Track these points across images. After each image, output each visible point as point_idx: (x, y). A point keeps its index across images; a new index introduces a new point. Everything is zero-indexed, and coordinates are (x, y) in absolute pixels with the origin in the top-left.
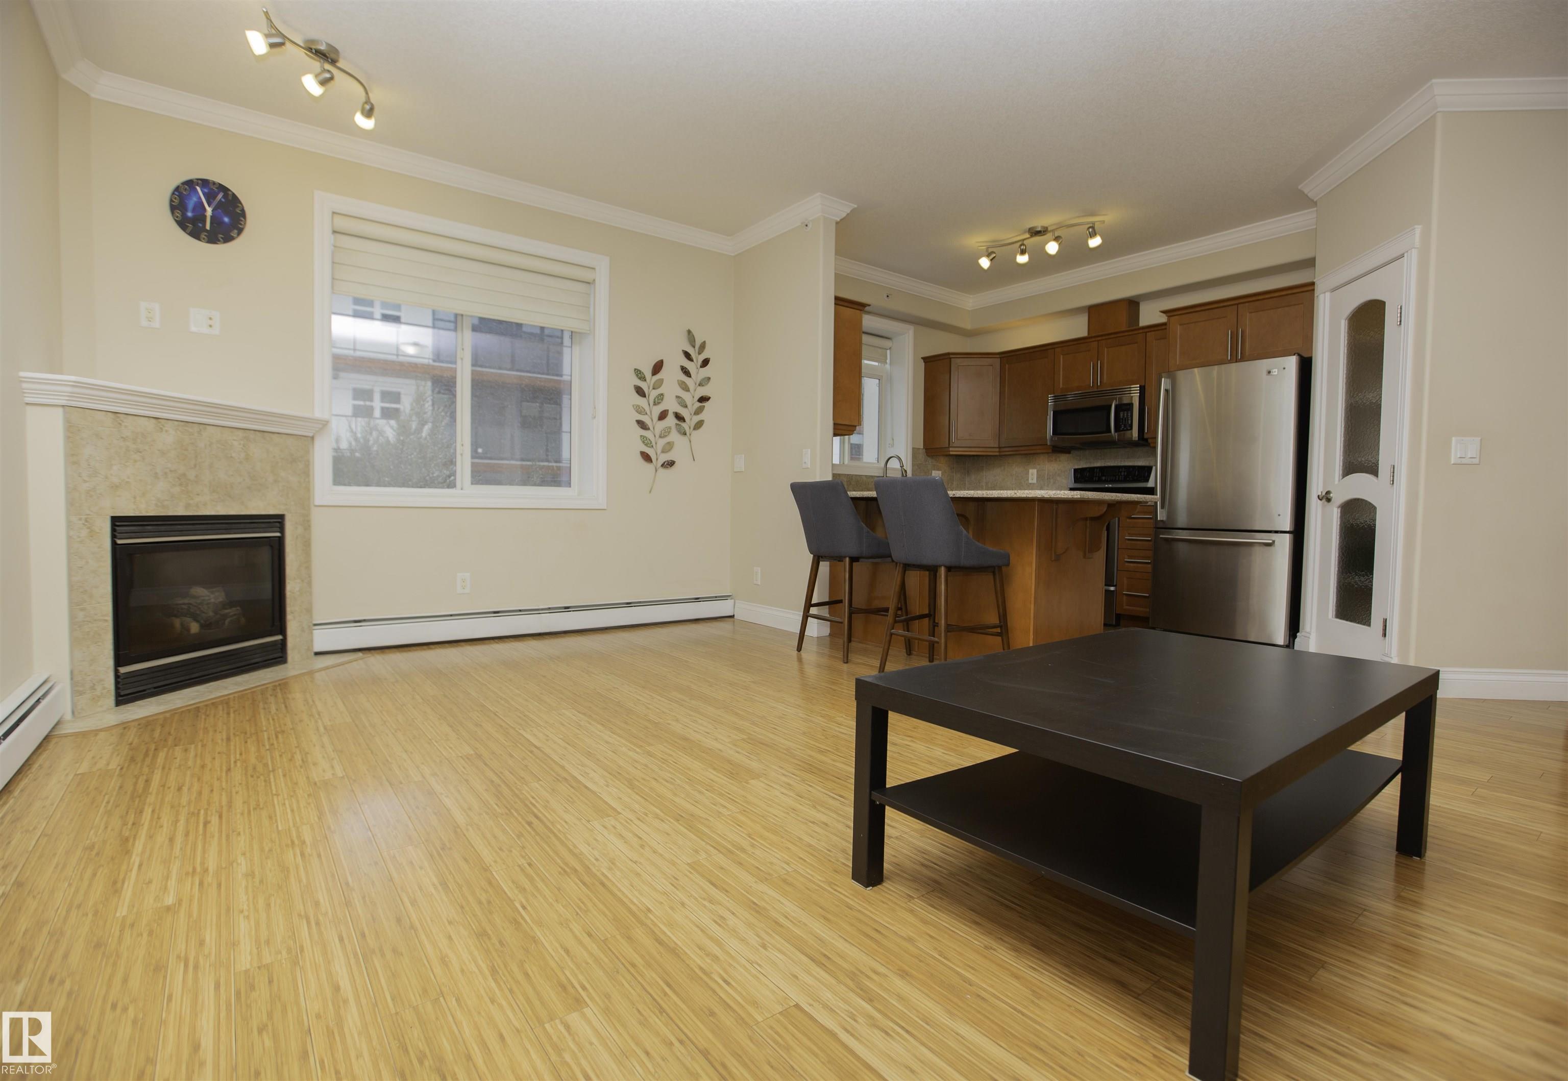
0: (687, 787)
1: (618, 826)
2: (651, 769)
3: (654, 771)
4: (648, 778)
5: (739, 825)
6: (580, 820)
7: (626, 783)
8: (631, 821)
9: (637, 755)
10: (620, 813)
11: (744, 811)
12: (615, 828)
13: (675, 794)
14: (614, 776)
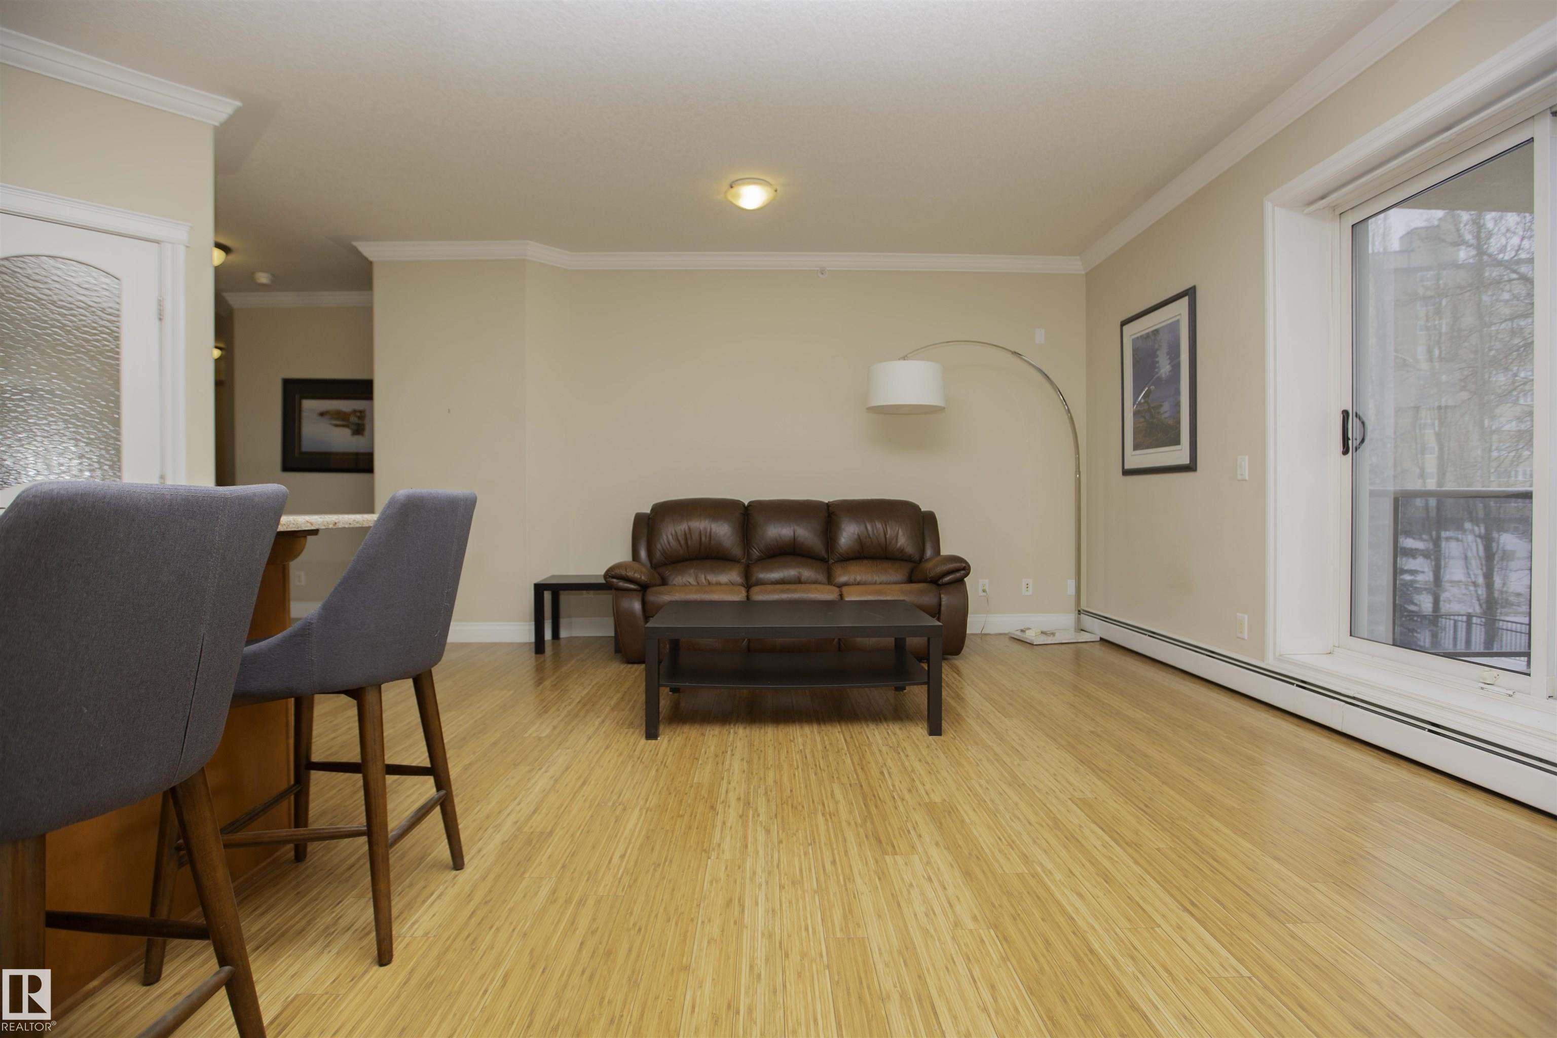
0: (1002, 808)
1: (1071, 790)
2: (1030, 836)
3: (1028, 834)
4: (1037, 826)
5: (980, 772)
6: (1103, 801)
7: (1061, 826)
8: (1060, 791)
9: (1043, 862)
10: (1070, 799)
11: (967, 779)
12: (1074, 789)
13: (1016, 804)
14: (1073, 837)
